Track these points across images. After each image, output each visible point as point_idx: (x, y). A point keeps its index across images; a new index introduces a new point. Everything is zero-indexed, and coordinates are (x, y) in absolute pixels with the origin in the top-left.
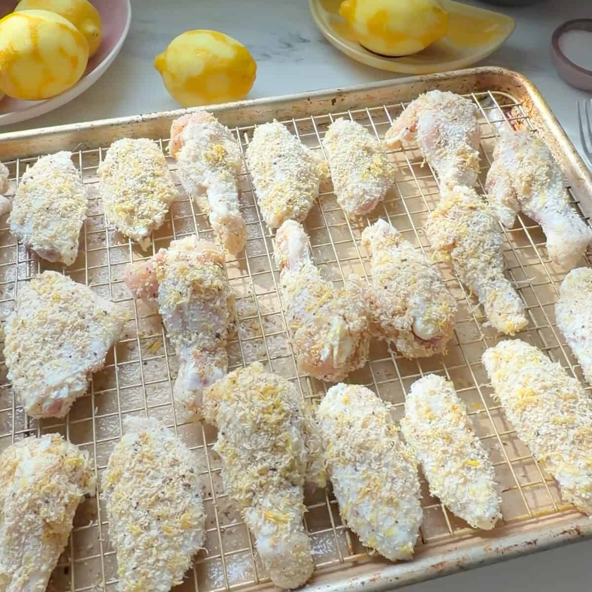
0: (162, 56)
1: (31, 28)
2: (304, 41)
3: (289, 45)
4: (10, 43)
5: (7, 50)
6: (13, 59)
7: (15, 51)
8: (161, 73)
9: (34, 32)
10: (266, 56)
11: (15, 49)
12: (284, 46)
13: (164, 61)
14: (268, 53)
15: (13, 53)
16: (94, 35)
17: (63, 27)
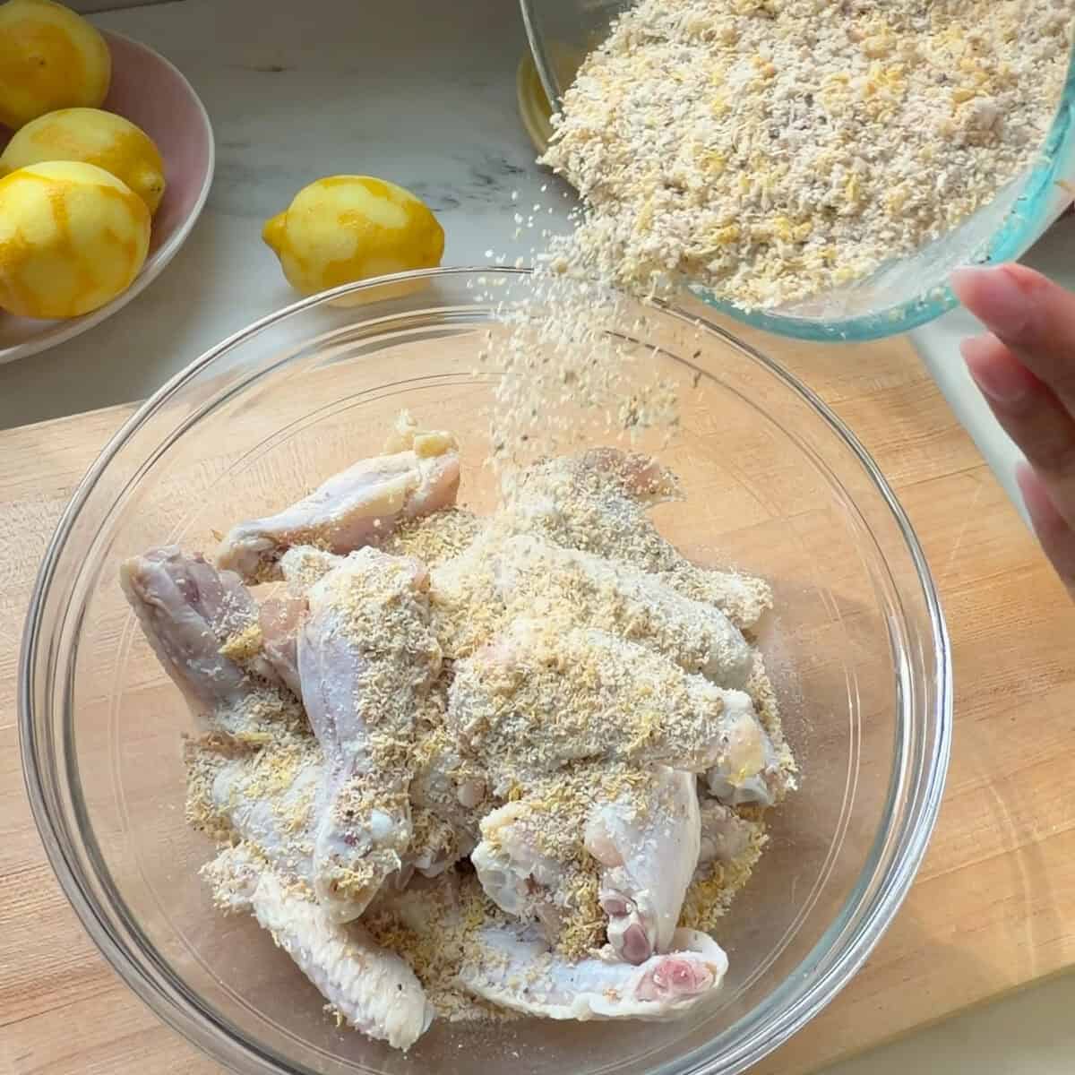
0: (279, 223)
1: (54, 201)
2: (513, 170)
3: (489, 181)
4: (18, 230)
5: (12, 241)
6: (23, 258)
7: (28, 244)
8: (278, 253)
9: (59, 206)
10: (452, 202)
11: (28, 240)
12: (481, 182)
13: (282, 232)
14: (455, 196)
15: (22, 246)
16: (154, 189)
17: (108, 192)
